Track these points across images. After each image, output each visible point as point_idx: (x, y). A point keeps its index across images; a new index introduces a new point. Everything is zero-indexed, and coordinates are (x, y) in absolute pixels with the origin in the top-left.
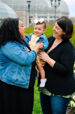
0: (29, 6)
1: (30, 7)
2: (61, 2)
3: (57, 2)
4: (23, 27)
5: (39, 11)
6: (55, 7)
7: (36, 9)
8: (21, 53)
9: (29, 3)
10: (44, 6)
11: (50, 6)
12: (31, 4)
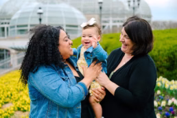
0: (101, 8)
1: (103, 9)
2: (141, 3)
3: (136, 3)
4: (67, 41)
5: (114, 15)
6: (134, 8)
7: (111, 12)
8: (59, 88)
9: (100, 5)
10: (120, 9)
11: (127, 8)
12: (103, 6)
